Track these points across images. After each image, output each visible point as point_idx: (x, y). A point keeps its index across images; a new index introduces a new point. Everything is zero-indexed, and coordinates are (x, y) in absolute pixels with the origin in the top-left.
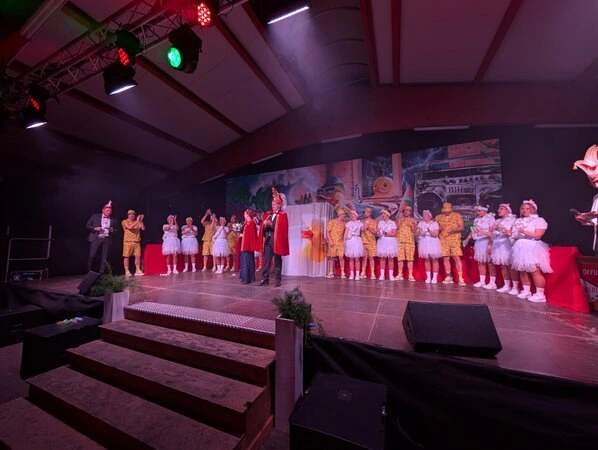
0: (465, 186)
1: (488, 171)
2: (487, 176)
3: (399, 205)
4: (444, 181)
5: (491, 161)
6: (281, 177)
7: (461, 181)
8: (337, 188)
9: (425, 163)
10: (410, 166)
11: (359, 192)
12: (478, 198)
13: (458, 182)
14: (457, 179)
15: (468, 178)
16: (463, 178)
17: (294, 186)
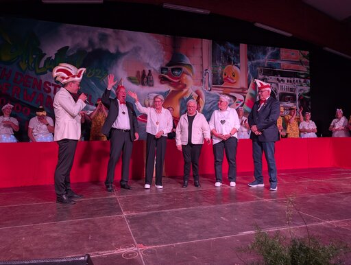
0: (291, 86)
1: (303, 76)
2: (302, 80)
3: (245, 97)
4: (278, 79)
5: (304, 69)
6: (104, 38)
7: (288, 81)
8: (184, 69)
9: (265, 60)
10: (254, 59)
11: (209, 79)
12: (298, 97)
13: (286, 81)
14: (285, 79)
15: (292, 79)
16: (289, 79)
17: (126, 56)
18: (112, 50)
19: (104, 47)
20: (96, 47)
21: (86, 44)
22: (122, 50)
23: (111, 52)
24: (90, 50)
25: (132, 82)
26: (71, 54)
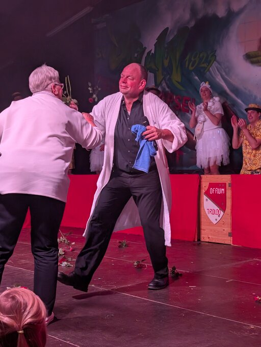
17: (242, 16)
18: (221, 12)
19: (210, 11)
20: (200, 16)
21: (187, 16)
22: (235, 7)
23: (220, 17)
24: (193, 24)
25: (252, 63)
26: (171, 38)
